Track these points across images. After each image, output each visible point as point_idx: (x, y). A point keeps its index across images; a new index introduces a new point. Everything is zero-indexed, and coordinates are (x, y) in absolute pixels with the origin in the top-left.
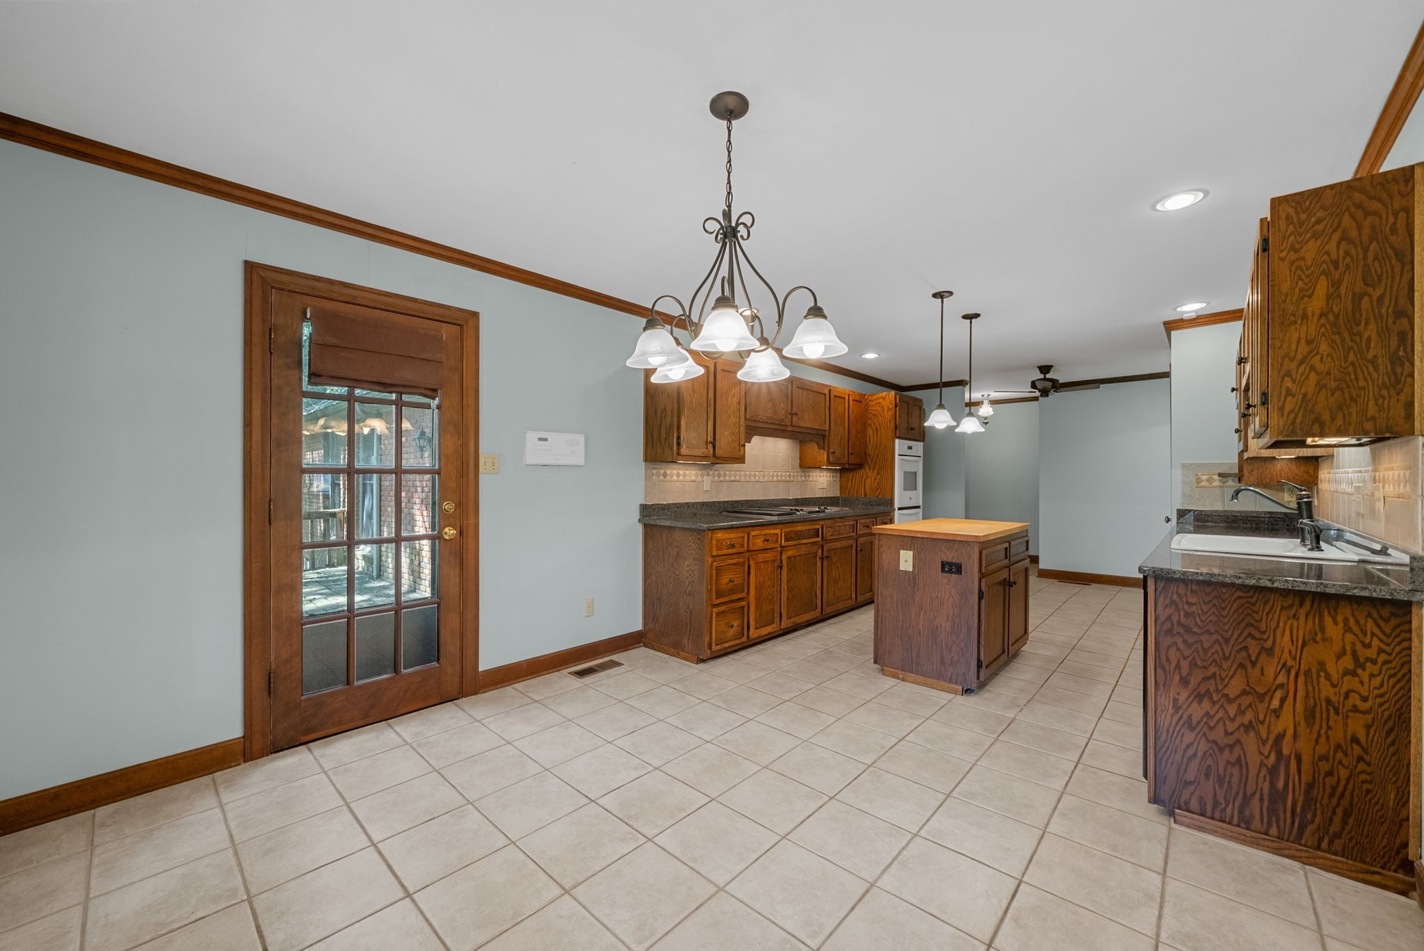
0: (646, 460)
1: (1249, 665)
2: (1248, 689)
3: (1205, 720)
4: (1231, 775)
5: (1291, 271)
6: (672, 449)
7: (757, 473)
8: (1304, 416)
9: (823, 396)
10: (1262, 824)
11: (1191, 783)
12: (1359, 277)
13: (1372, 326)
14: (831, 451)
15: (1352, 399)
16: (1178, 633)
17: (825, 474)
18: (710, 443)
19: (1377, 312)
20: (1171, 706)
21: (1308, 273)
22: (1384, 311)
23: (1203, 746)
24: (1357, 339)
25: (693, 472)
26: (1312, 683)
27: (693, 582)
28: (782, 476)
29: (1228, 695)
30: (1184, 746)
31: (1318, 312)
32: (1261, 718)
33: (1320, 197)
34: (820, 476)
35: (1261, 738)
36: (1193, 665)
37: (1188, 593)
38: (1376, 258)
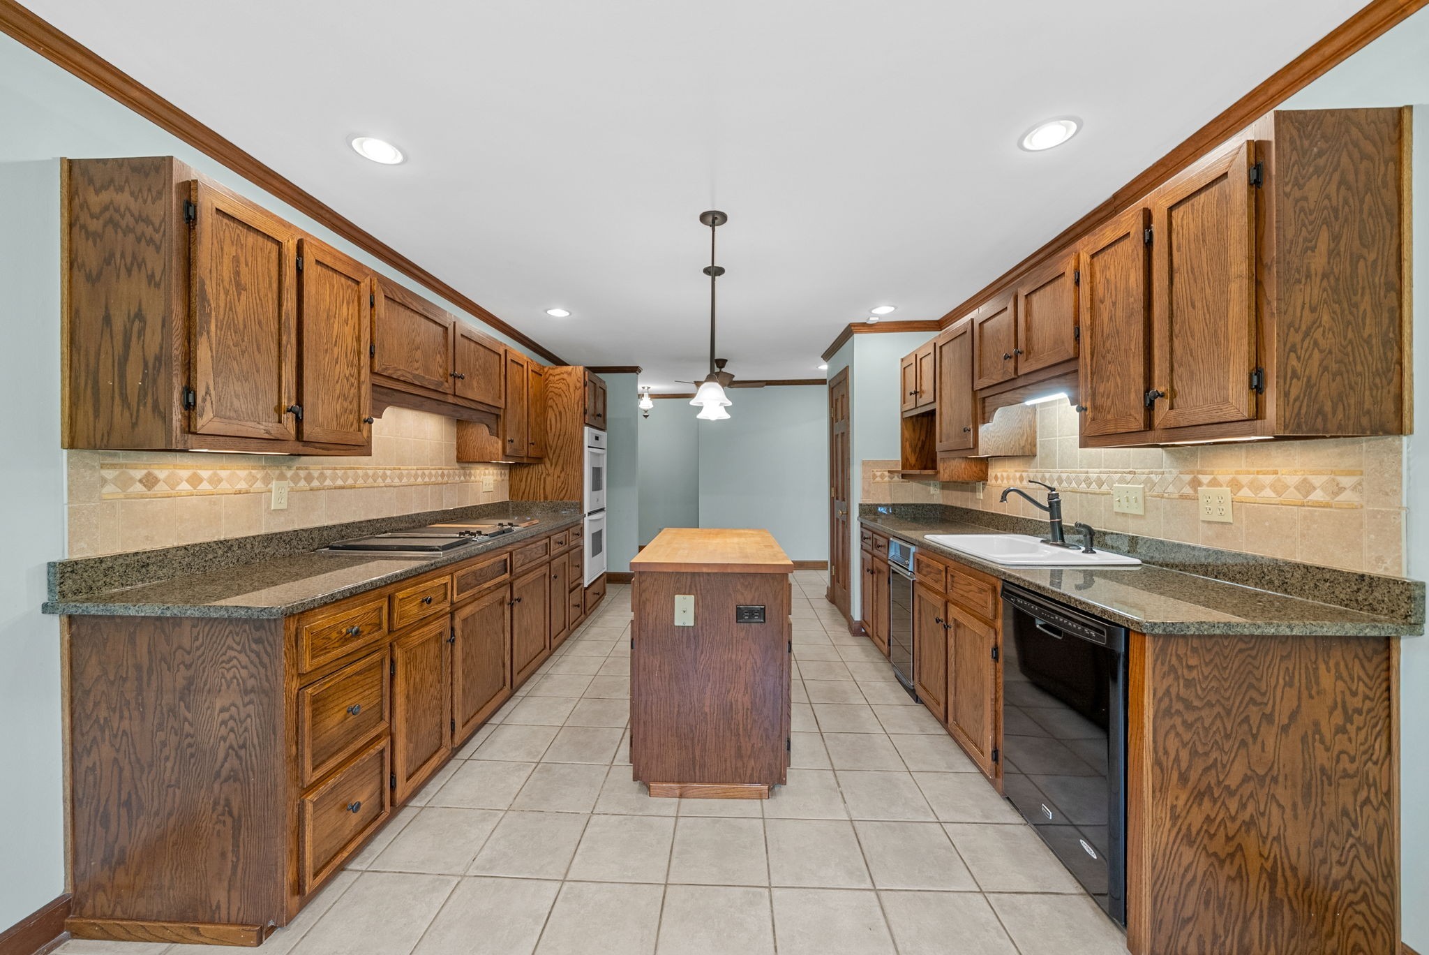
0: (72, 442)
1: (1250, 741)
2: (1249, 773)
3: (1205, 827)
4: (1232, 894)
5: (1295, 212)
6: (165, 418)
7: (388, 472)
8: (1308, 406)
9: (497, 357)
10: (1261, 948)
11: (1190, 919)
12: (1356, 235)
13: (1367, 298)
14: (508, 438)
15: (1351, 388)
16: (1177, 710)
17: (491, 472)
18: (289, 411)
19: (1371, 280)
20: (1168, 818)
21: (1311, 218)
22: (1377, 280)
23: (1203, 864)
24: (1354, 310)
25: (243, 473)
26: (1308, 752)
27: (244, 746)
28: (430, 476)
29: (1229, 786)
30: (1182, 870)
31: (1320, 271)
32: (1262, 809)
33: (1321, 123)
34: (485, 475)
35: (1261, 834)
36: (1194, 753)
37: (1189, 653)
38: (1370, 214)
